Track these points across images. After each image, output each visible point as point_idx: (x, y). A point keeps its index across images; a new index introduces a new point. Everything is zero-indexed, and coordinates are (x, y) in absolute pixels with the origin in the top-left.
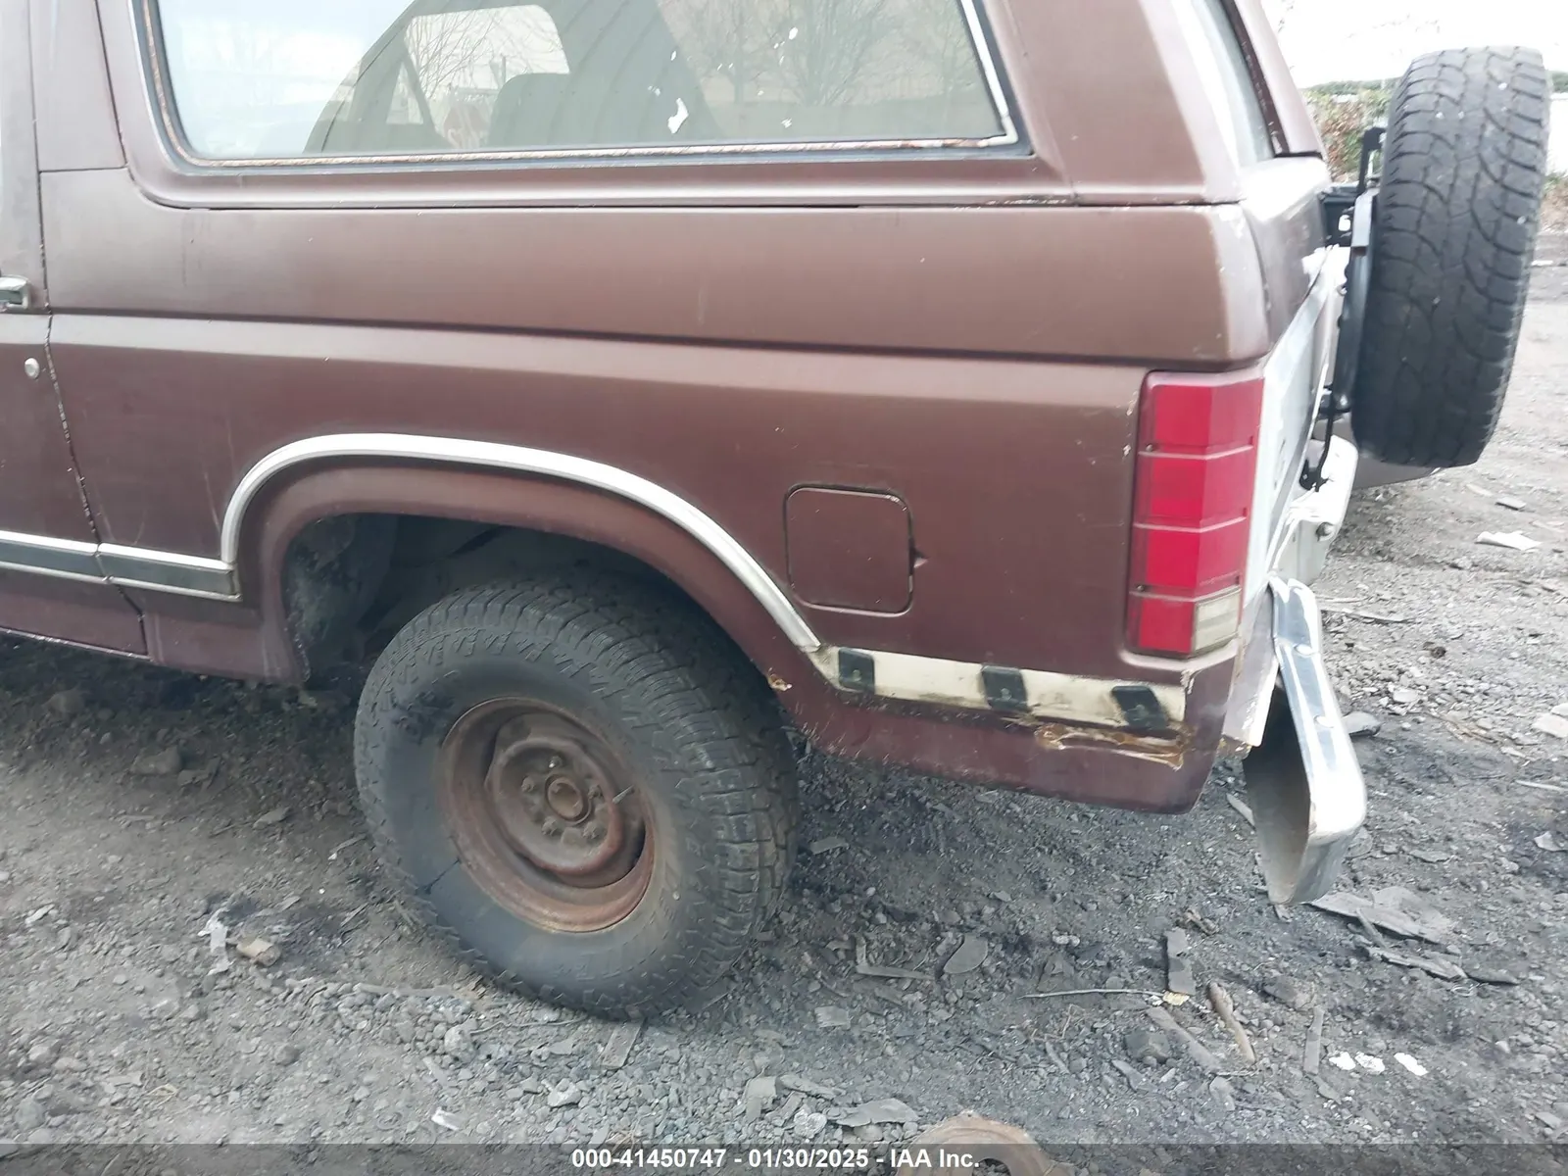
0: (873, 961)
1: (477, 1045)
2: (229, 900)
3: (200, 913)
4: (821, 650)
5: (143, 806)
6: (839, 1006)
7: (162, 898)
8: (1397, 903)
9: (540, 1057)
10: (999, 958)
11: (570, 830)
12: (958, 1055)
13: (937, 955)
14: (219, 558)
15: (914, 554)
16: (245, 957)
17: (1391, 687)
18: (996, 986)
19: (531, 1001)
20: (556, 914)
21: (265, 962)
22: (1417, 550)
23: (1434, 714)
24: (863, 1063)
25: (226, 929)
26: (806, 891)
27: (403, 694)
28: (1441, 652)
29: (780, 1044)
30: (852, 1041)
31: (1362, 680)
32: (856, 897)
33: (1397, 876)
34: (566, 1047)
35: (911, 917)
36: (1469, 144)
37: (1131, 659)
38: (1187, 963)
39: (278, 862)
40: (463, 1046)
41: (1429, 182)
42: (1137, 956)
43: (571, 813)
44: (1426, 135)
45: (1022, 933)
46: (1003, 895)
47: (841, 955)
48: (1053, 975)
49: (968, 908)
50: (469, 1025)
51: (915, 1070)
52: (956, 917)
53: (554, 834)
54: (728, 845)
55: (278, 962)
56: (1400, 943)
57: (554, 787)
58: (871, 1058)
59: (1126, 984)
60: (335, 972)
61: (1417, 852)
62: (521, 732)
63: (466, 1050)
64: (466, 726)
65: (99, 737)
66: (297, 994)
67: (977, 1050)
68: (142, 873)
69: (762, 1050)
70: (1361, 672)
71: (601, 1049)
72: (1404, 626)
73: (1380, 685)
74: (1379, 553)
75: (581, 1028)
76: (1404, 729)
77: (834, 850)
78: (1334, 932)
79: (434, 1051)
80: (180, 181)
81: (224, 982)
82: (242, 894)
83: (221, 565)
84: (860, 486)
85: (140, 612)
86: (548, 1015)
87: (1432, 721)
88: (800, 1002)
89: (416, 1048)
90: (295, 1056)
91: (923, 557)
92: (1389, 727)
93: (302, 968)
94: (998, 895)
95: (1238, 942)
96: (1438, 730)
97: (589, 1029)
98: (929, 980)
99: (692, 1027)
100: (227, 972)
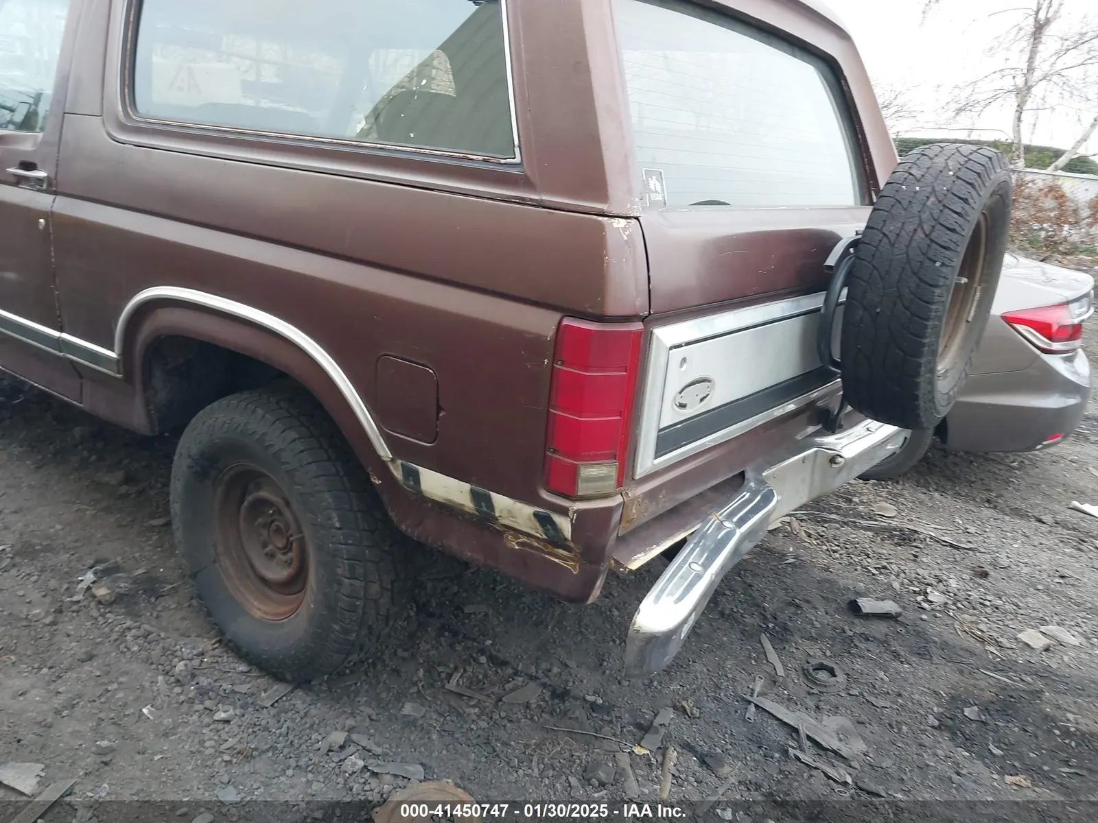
0: (461, 683)
1: (193, 676)
2: (107, 563)
3: (86, 567)
4: (393, 460)
5: (91, 501)
6: (423, 705)
7: (73, 555)
8: (837, 727)
9: (225, 690)
10: (544, 700)
11: (280, 556)
12: (476, 750)
13: (504, 689)
14: (113, 351)
15: (439, 409)
16: (94, 596)
17: (929, 590)
18: (529, 716)
19: (240, 658)
20: (261, 606)
21: (103, 601)
22: (1019, 504)
23: (951, 614)
24: (414, 740)
25: (95, 579)
26: (447, 634)
27: (194, 450)
28: (984, 575)
29: (369, 717)
30: (415, 726)
31: (911, 582)
32: (475, 644)
33: (849, 712)
34: (243, 688)
35: (504, 663)
36: (916, 208)
37: (545, 495)
38: (663, 731)
39: (147, 548)
40: (183, 674)
41: (884, 230)
42: (635, 720)
43: (280, 545)
44: (891, 199)
45: (568, 688)
46: (572, 664)
47: (443, 675)
48: (570, 718)
49: (544, 666)
50: (196, 662)
51: (444, 752)
52: (533, 670)
53: (271, 556)
54: (343, 579)
55: (111, 604)
56: (821, 752)
57: (273, 527)
58: (421, 739)
59: (614, 735)
60: (140, 616)
61: (872, 699)
62: (258, 487)
63: (186, 677)
64: (227, 477)
65: (90, 457)
66: (110, 623)
67: (490, 750)
68: (69, 539)
69: (354, 717)
70: (913, 575)
71: (263, 694)
72: (971, 552)
73: (923, 588)
74: (988, 501)
75: (259, 680)
76: (922, 619)
77: (480, 613)
78: (780, 736)
79: (167, 673)
80: (123, 128)
81: (75, 608)
82: (117, 562)
83: (113, 355)
84: (414, 360)
85: (81, 377)
86: (243, 667)
87: (947, 617)
88: (400, 698)
89: (158, 669)
90: (90, 657)
91: (443, 410)
92: (910, 616)
93: (123, 610)
94: (568, 663)
95: (707, 727)
96: (946, 625)
97: (262, 682)
98: (489, 703)
99: (325, 695)
100: (78, 602)
